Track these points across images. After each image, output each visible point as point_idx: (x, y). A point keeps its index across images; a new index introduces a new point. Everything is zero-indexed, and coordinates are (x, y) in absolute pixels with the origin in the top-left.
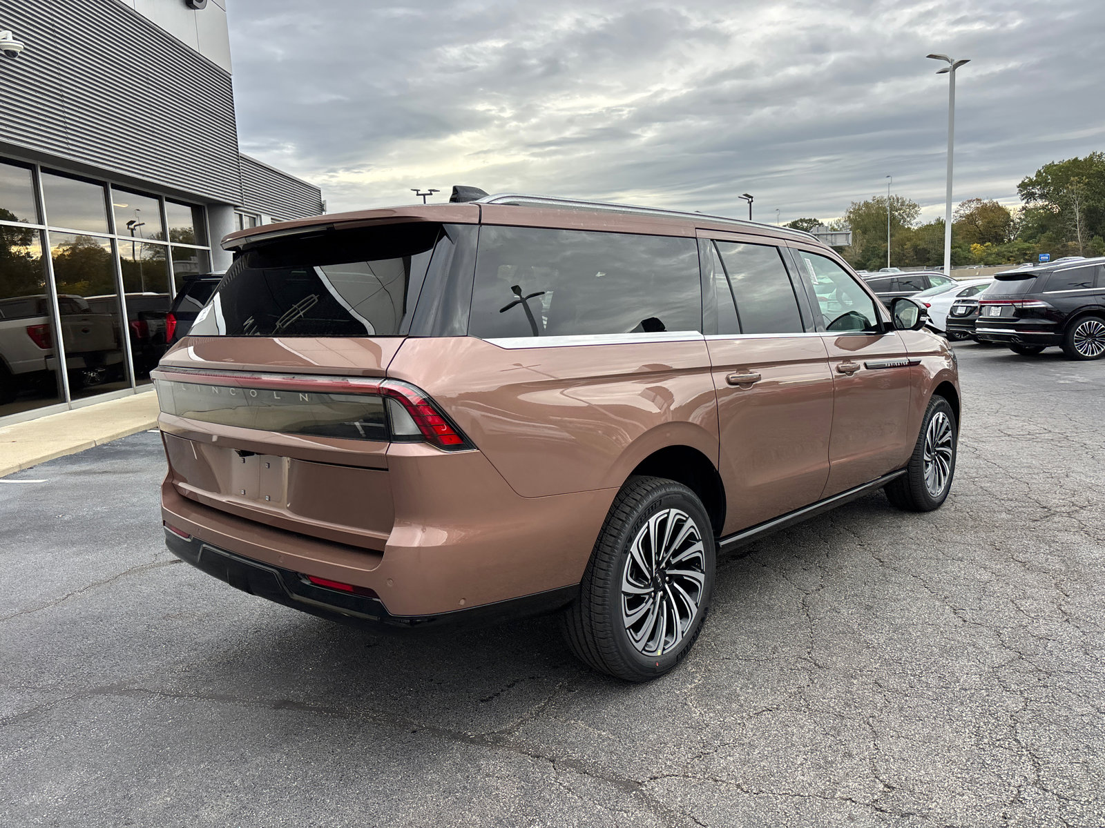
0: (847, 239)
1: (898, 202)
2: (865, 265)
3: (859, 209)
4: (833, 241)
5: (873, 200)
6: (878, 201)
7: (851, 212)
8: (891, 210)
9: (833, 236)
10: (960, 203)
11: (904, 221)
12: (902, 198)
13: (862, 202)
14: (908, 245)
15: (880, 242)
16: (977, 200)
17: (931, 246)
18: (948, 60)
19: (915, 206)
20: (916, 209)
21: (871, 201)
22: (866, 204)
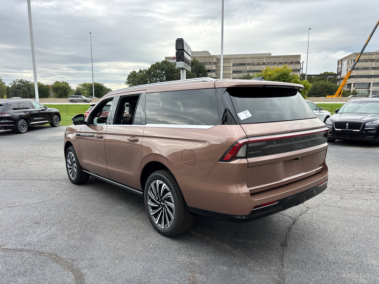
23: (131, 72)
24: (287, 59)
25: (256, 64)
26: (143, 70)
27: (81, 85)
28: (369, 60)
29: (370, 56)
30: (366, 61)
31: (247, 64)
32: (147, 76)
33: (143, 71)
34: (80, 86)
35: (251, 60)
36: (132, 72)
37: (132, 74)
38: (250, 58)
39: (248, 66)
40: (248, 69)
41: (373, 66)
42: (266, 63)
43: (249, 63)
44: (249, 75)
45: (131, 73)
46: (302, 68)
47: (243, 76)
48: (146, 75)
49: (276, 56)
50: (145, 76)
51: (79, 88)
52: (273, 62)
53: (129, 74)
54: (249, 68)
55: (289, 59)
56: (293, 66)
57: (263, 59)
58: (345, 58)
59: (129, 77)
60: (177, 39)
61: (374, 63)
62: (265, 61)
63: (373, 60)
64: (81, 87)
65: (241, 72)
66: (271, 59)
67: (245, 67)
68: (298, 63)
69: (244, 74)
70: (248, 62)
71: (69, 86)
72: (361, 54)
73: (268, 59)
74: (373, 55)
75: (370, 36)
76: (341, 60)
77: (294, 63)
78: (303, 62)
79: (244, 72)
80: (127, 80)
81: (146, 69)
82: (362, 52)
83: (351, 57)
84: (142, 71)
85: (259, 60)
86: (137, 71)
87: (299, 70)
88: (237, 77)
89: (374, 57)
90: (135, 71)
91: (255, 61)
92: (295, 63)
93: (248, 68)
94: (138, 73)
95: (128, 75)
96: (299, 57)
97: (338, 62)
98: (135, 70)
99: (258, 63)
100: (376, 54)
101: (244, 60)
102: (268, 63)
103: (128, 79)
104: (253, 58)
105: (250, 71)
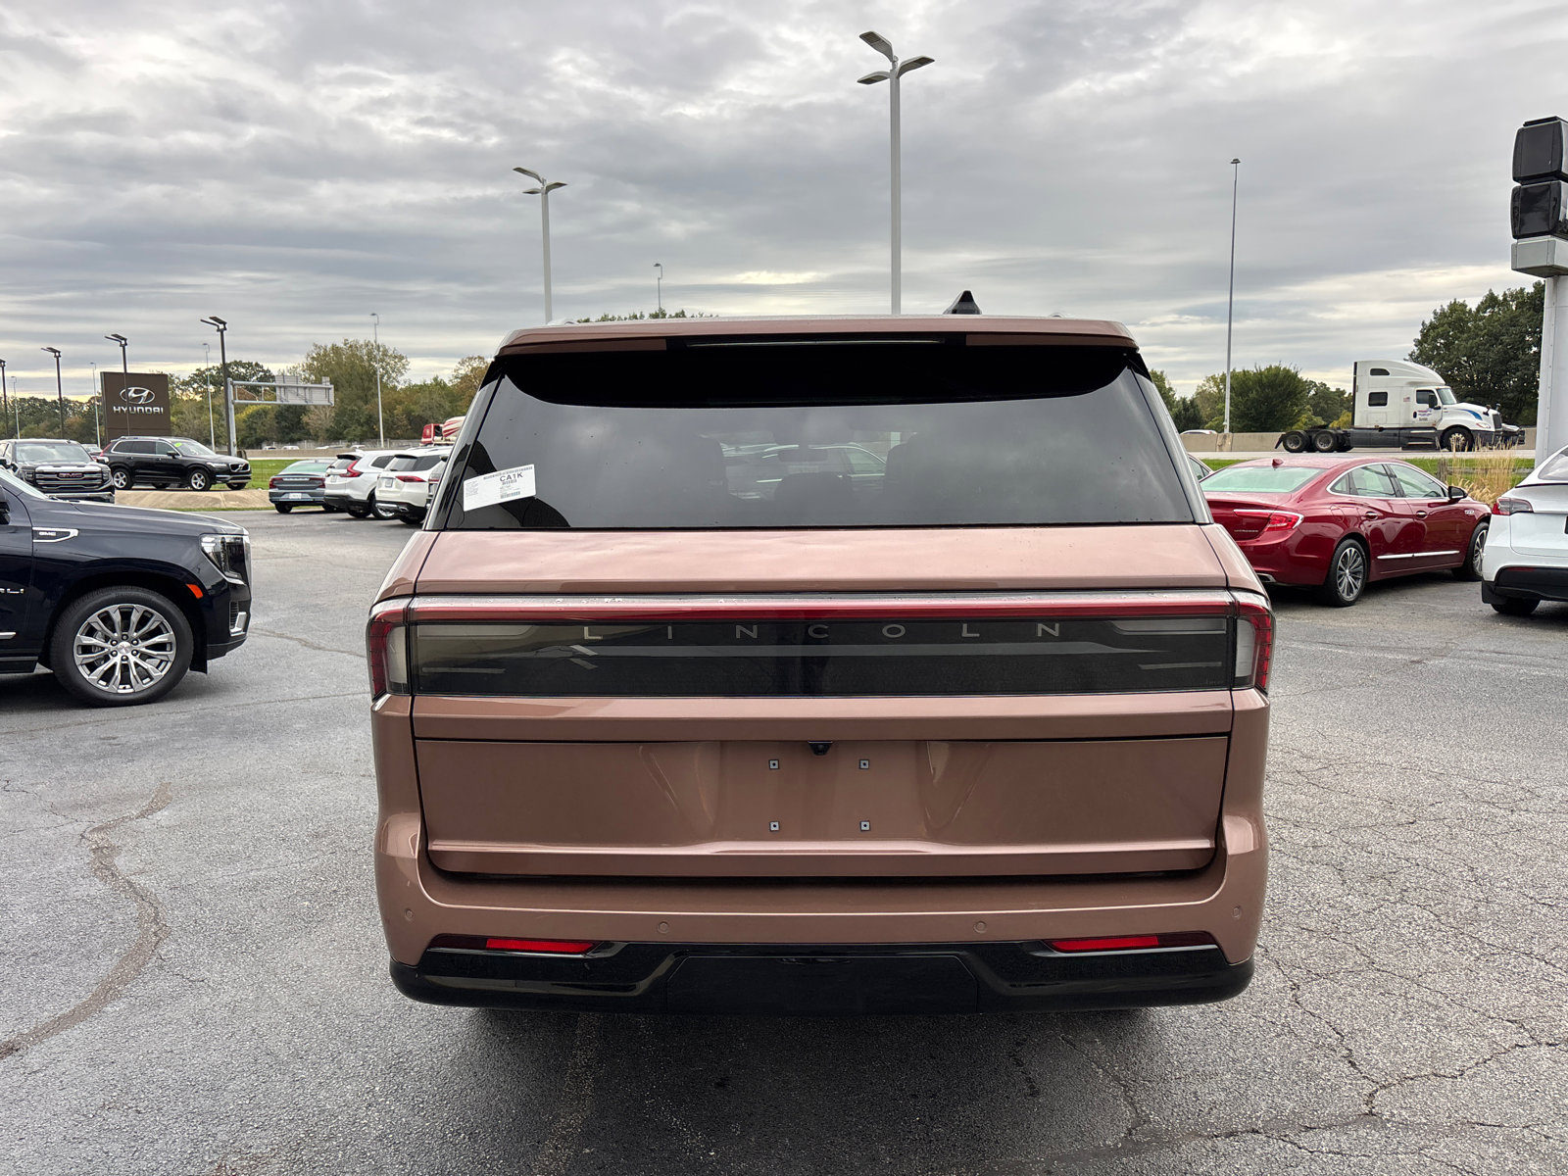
0: (328, 396)
1: (379, 351)
2: (341, 434)
3: (325, 355)
4: (307, 397)
5: (345, 344)
6: (351, 346)
7: (313, 358)
8: (370, 360)
9: (307, 390)
10: (459, 360)
11: (389, 378)
12: (384, 346)
13: (329, 346)
14: (399, 409)
15: (360, 403)
16: (480, 358)
17: (429, 413)
18: (539, 179)
19: (401, 358)
20: (404, 361)
21: (342, 346)
22: (336, 349)
23: (1439, 311)
26: (1505, 294)
27: (1216, 382)
32: (1522, 320)
33: (1505, 299)
34: (1212, 384)
36: (1442, 309)
37: (1446, 316)
45: (1441, 316)
48: (1516, 317)
50: (1513, 321)
51: (1204, 391)
53: (1429, 319)
59: (1428, 333)
64: (1215, 389)
71: (1167, 387)
80: (1416, 348)
81: (1522, 290)
84: (1501, 298)
86: (1473, 304)
90: (1464, 305)
94: (1478, 309)
95: (1423, 324)
98: (1460, 300)
103: (1419, 343)
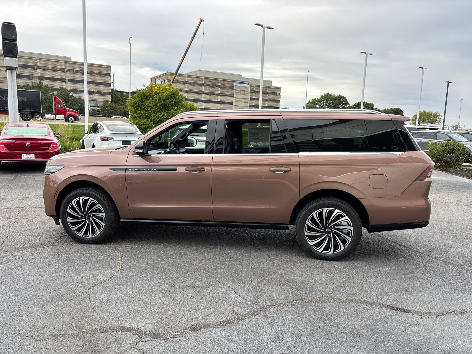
24: (94, 68)
25: (50, 69)
28: (182, 82)
29: (182, 78)
30: (179, 82)
31: (36, 67)
35: (42, 62)
38: (41, 60)
39: (38, 71)
40: (39, 75)
41: (186, 89)
42: (66, 70)
43: (40, 67)
44: (42, 83)
46: (113, 82)
47: (33, 84)
49: (93, 64)
52: (75, 69)
54: (41, 74)
55: (97, 68)
56: (102, 78)
57: (60, 64)
58: (159, 77)
60: (4, 22)
61: (186, 85)
62: (63, 67)
63: (185, 83)
65: (28, 77)
66: (72, 65)
67: (34, 71)
68: (109, 75)
69: (33, 81)
70: (38, 64)
72: (176, 75)
73: (68, 65)
74: (185, 77)
75: (183, 57)
76: (155, 79)
77: (102, 74)
78: (113, 75)
79: (33, 77)
82: (176, 72)
83: (165, 77)
85: (55, 63)
87: (109, 84)
88: (22, 83)
89: (186, 79)
91: (49, 65)
92: (104, 75)
93: (39, 73)
96: (109, 69)
97: (151, 80)
99: (54, 68)
100: (188, 77)
101: (31, 61)
102: (69, 70)
104: (46, 60)
105: (42, 78)
